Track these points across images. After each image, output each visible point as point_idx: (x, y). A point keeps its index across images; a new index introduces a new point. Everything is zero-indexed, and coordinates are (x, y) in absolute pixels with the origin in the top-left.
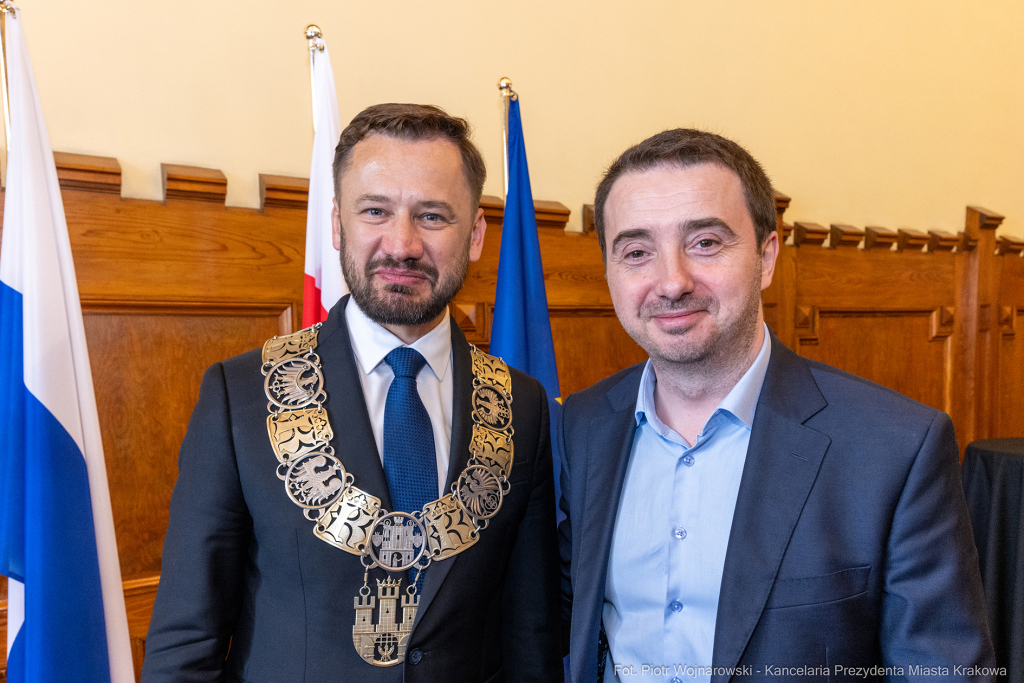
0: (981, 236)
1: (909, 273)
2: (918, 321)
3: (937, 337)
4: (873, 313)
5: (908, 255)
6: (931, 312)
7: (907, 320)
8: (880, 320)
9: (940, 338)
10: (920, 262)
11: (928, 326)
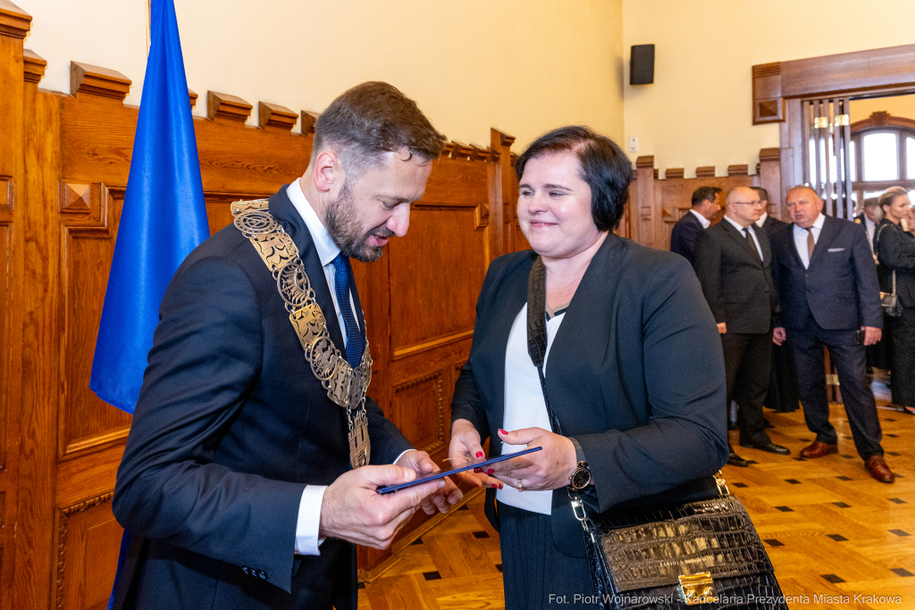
0: (501, 149)
1: (461, 176)
2: (466, 214)
3: (479, 227)
4: (439, 207)
5: (459, 161)
6: (475, 207)
7: (461, 213)
8: (443, 213)
9: (481, 228)
10: (467, 168)
11: (473, 218)
